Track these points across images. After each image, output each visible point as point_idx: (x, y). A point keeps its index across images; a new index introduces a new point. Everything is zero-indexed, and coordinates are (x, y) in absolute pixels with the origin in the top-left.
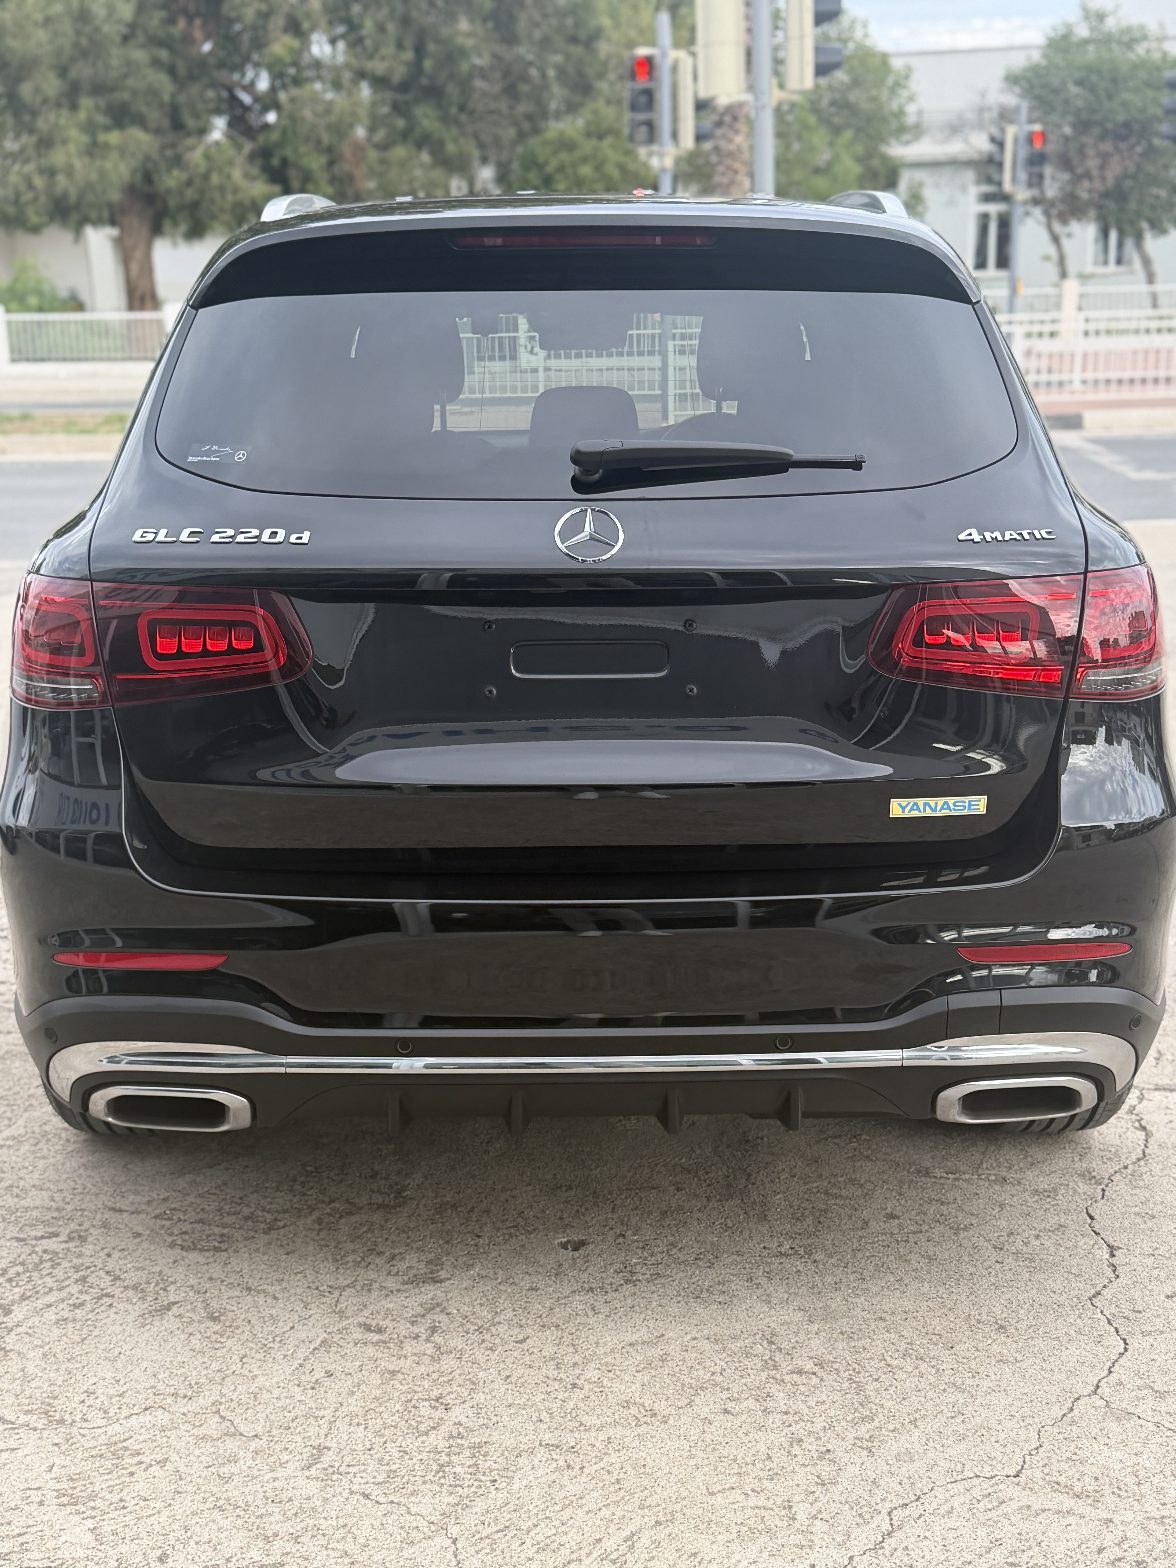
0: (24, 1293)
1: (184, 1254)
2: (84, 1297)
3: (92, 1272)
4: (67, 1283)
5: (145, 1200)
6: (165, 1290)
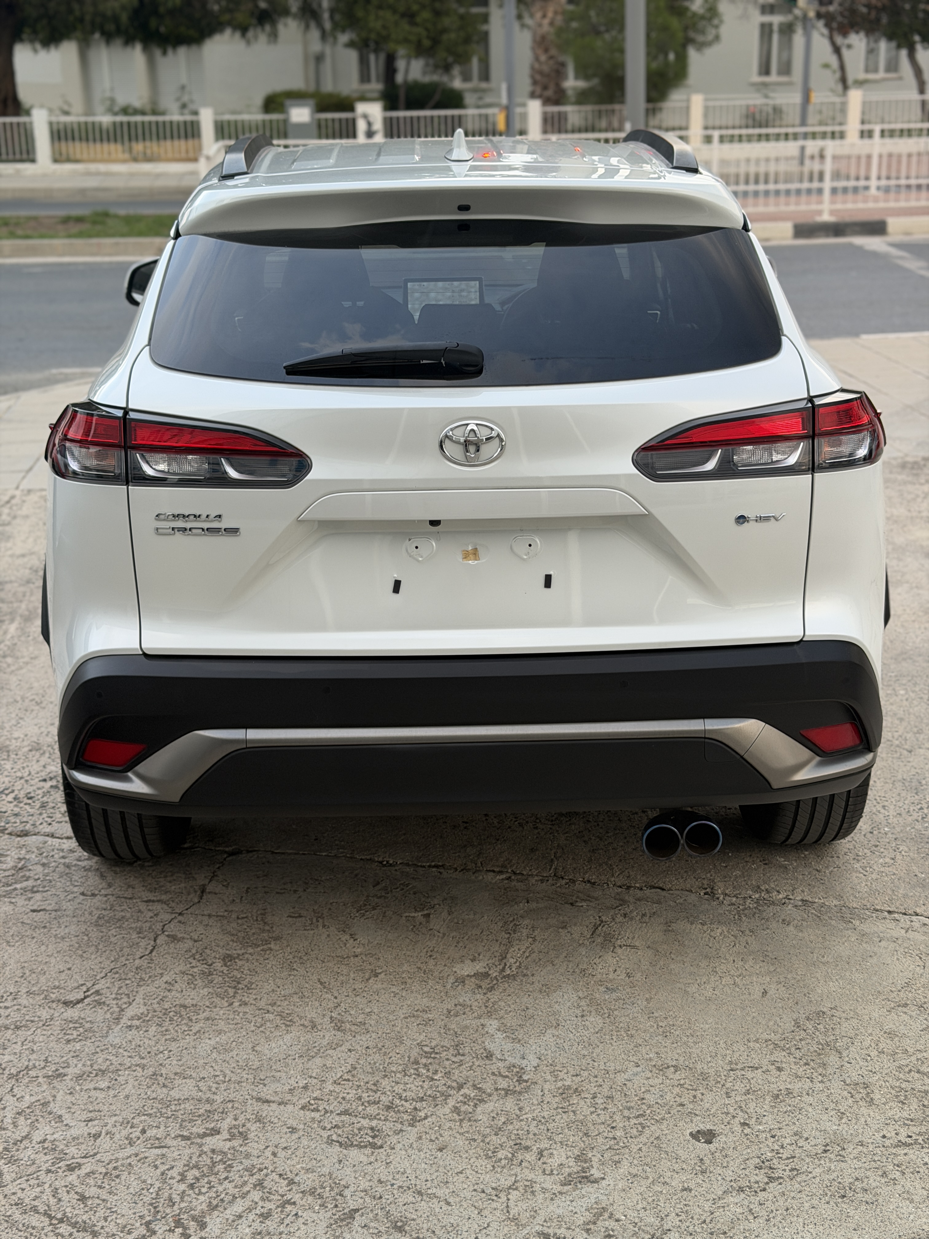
0: (210, 1202)
1: (345, 1151)
2: (269, 1205)
3: (267, 1175)
4: (248, 1189)
5: (287, 1087)
6: (341, 1195)
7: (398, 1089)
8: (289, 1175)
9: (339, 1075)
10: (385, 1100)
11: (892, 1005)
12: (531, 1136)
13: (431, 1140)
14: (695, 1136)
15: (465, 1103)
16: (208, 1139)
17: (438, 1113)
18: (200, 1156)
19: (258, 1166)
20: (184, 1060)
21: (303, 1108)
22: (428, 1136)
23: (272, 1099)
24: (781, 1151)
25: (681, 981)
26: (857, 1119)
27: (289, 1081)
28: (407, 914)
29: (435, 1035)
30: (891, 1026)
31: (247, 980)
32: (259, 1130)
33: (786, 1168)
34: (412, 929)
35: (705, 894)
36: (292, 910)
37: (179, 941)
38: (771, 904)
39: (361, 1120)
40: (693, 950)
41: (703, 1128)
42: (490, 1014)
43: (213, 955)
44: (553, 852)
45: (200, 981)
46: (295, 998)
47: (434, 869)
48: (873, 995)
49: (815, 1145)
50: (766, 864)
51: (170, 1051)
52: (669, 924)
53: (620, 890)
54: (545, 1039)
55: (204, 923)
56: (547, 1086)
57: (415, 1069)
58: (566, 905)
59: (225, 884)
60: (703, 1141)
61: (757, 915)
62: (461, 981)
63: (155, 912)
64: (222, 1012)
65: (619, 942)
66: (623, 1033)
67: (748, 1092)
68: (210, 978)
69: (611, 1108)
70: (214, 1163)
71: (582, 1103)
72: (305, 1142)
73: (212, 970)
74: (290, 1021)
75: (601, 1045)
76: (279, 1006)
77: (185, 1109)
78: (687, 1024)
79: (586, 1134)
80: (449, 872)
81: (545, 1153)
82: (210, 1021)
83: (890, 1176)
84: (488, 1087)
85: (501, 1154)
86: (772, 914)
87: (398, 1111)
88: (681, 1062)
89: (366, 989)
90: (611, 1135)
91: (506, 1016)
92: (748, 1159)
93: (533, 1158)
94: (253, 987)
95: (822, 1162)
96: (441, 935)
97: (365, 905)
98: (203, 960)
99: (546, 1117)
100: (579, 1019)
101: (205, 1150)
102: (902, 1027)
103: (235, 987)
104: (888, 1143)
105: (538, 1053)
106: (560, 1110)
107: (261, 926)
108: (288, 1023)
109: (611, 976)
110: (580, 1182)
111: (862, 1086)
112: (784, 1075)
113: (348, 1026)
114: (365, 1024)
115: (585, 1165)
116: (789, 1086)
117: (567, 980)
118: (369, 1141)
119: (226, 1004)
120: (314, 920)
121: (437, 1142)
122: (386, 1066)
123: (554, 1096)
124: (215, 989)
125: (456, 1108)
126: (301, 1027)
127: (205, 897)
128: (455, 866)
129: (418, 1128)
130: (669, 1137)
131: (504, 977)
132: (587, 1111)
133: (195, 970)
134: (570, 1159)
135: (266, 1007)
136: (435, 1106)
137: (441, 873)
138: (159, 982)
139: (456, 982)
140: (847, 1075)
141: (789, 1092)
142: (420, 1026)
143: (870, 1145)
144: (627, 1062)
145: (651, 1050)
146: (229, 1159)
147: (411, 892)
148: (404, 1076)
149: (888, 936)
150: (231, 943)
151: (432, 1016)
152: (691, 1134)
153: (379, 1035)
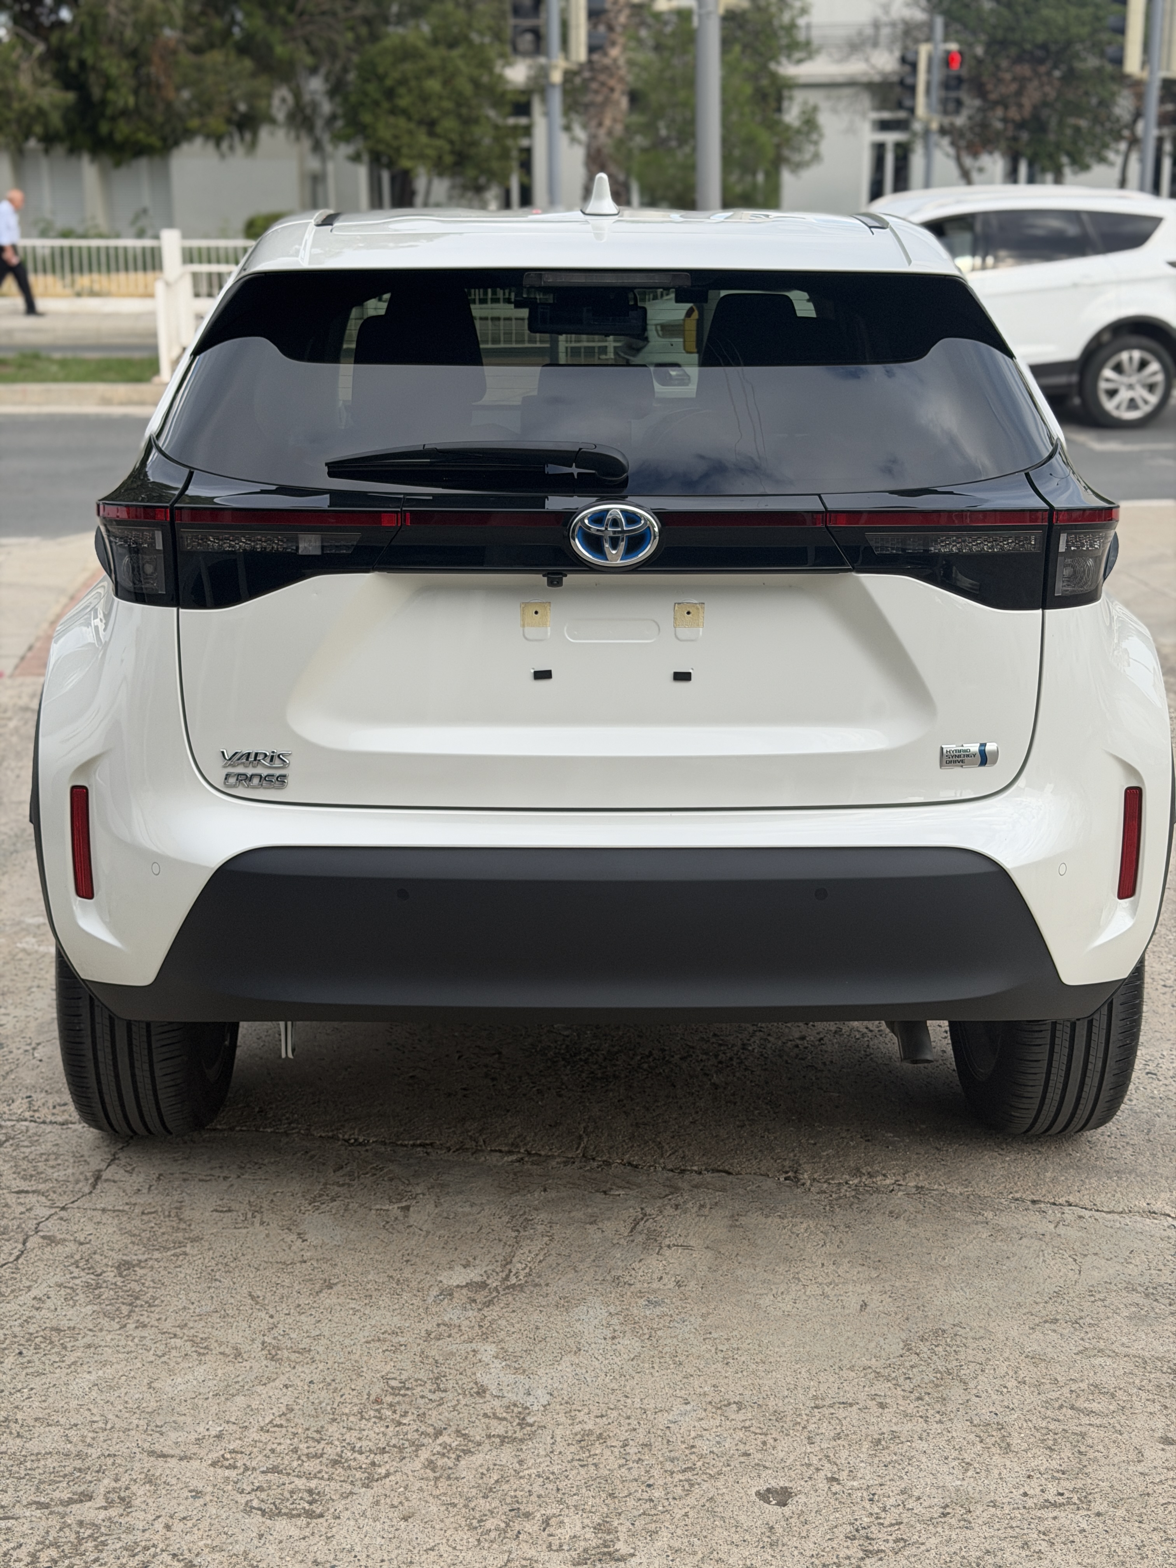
1: (268, 1522)
7: (351, 1437)
8: (187, 1555)
9: (267, 1420)
10: (331, 1452)
11: (1037, 1320)
12: (534, 1498)
13: (393, 1506)
14: (764, 1496)
15: (444, 1455)
16: (75, 1507)
17: (405, 1469)
18: (61, 1529)
19: (143, 1544)
20: (50, 1400)
21: (214, 1464)
22: (388, 1500)
23: (171, 1452)
24: (883, 1515)
25: (750, 1290)
26: (988, 1470)
27: (197, 1429)
28: (378, 1207)
29: (408, 1365)
30: (1035, 1347)
31: (148, 1295)
32: (148, 1494)
33: (889, 1537)
34: (384, 1226)
35: (786, 1179)
36: (220, 1203)
37: (57, 1243)
38: (874, 1192)
39: (296, 1480)
40: (768, 1250)
41: (774, 1484)
42: (485, 1337)
43: (105, 1261)
44: (582, 1126)
45: (82, 1296)
46: (215, 1318)
47: (419, 1149)
48: (1010, 1308)
49: (930, 1507)
50: (868, 1140)
51: (32, 1389)
52: (736, 1217)
53: (671, 1174)
54: (560, 1368)
55: (95, 1220)
56: (559, 1432)
57: (376, 1410)
58: (598, 1194)
59: (129, 1168)
60: (774, 1502)
61: (856, 1206)
62: (448, 1293)
63: (28, 1207)
64: (108, 1338)
65: (667, 1242)
66: (668, 1359)
67: (838, 1437)
68: (97, 1292)
69: (648, 1459)
70: (80, 1540)
71: (607, 1452)
72: (213, 1510)
73: (100, 1281)
74: (205, 1348)
75: (637, 1376)
76: (192, 1328)
77: (45, 1466)
78: (757, 1347)
79: (612, 1495)
80: (439, 1152)
81: (553, 1521)
82: (92, 1349)
83: (1033, 1548)
84: (477, 1434)
85: (490, 1524)
86: (875, 1204)
87: (349, 1467)
88: (747, 1398)
89: (315, 1305)
90: (646, 1496)
91: (507, 1338)
92: (836, 1527)
93: (536, 1528)
94: (156, 1303)
95: (940, 1529)
96: (424, 1233)
97: (321, 1196)
98: (89, 1269)
99: (555, 1471)
100: (610, 1342)
101: (69, 1522)
102: (1049, 1350)
103: (130, 1305)
104: (1030, 1503)
105: (549, 1387)
106: (576, 1463)
107: (175, 1225)
108: (202, 1351)
109: (655, 1285)
110: (600, 1560)
111: (995, 1426)
112: (888, 1413)
113: (286, 1353)
114: (310, 1350)
115: (608, 1537)
116: (894, 1428)
117: (594, 1291)
118: (304, 1508)
119: (118, 1327)
120: (250, 1215)
121: (401, 1508)
122: (335, 1406)
123: (569, 1445)
124: (103, 1306)
125: (431, 1462)
126: (221, 1357)
127: (99, 1187)
128: (448, 1145)
129: (375, 1489)
130: (727, 1498)
131: (508, 1287)
132: (614, 1463)
133: (77, 1281)
134: (587, 1529)
135: (173, 1330)
136: (401, 1460)
137: (428, 1153)
138: (26, 1298)
139: (441, 1294)
140: (975, 1412)
141: (894, 1435)
142: (387, 1353)
143: (1005, 1506)
144: (673, 1398)
145: (706, 1381)
146: (102, 1534)
147: (386, 1179)
148: (360, 1420)
149: (1032, 1231)
150: (130, 1246)
151: (405, 1339)
152: (758, 1494)
153: (329, 1366)
